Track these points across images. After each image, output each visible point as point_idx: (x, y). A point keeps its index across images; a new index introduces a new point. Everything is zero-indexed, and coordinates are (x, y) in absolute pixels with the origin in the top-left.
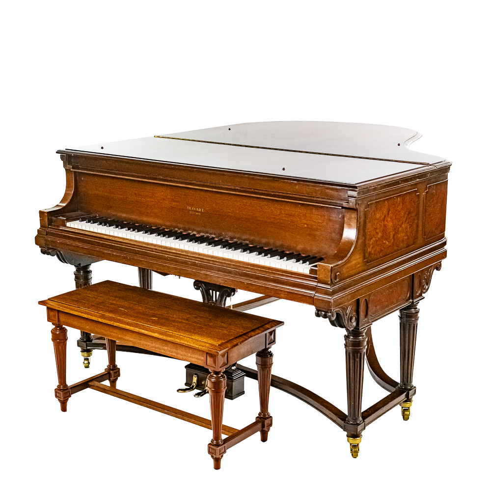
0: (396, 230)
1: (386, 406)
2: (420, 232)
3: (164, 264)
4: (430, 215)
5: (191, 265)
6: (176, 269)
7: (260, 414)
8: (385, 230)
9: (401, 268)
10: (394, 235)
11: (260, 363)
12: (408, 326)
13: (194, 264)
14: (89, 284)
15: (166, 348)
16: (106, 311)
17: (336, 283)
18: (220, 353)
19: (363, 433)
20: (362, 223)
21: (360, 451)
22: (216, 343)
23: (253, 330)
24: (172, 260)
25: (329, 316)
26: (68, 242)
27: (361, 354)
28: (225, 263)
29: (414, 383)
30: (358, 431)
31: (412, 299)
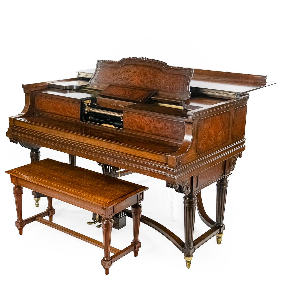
0: (216, 135)
1: (207, 237)
2: (230, 136)
3: (79, 152)
4: (236, 125)
5: (94, 152)
6: (85, 155)
7: (133, 241)
8: (209, 135)
9: (219, 157)
10: (215, 138)
11: (134, 212)
12: (222, 190)
13: (96, 153)
14: (39, 159)
15: (78, 202)
16: (44, 178)
17: (179, 167)
18: (109, 208)
19: (194, 254)
20: (196, 131)
21: (191, 265)
22: (107, 201)
23: (129, 193)
24: (84, 149)
25: (175, 187)
26: (25, 136)
27: (193, 208)
28: (114, 153)
29: (224, 223)
30: (191, 253)
31: (225, 175)
